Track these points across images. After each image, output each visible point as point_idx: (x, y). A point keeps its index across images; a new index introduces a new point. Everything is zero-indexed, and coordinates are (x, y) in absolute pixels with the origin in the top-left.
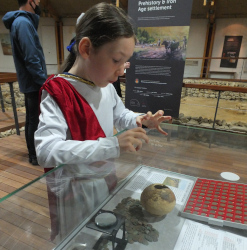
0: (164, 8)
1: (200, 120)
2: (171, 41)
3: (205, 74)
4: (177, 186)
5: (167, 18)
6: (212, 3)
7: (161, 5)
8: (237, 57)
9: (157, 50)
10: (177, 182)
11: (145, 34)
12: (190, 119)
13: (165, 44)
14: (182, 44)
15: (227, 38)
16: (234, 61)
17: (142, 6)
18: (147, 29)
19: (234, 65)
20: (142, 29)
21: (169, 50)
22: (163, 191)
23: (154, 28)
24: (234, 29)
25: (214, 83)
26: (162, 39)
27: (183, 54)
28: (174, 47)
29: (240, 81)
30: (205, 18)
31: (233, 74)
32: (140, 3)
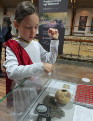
0: (56, 4)
1: (71, 55)
2: (59, 19)
3: (71, 34)
4: (69, 89)
5: (57, 8)
6: (75, 1)
7: (54, 2)
8: (85, 26)
9: (52, 23)
10: (69, 86)
11: (47, 16)
12: (67, 54)
13: (56, 21)
14: (64, 21)
15: (81, 17)
16: (84, 28)
17: (45, 3)
18: (48, 14)
19: (84, 30)
20: (45, 14)
21: (58, 24)
22: (66, 92)
23: (51, 13)
24: (84, 13)
25: (75, 38)
26: (55, 18)
27: (64, 26)
28: (60, 22)
29: (87, 37)
30: (71, 8)
31: (83, 33)
32: (44, 1)
